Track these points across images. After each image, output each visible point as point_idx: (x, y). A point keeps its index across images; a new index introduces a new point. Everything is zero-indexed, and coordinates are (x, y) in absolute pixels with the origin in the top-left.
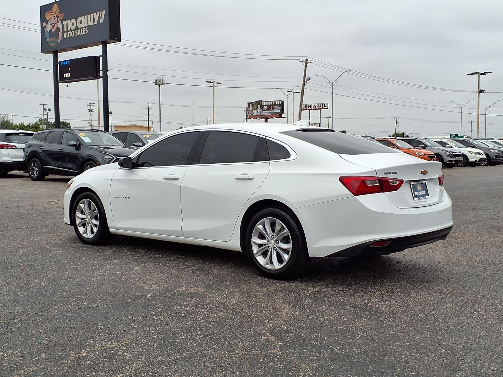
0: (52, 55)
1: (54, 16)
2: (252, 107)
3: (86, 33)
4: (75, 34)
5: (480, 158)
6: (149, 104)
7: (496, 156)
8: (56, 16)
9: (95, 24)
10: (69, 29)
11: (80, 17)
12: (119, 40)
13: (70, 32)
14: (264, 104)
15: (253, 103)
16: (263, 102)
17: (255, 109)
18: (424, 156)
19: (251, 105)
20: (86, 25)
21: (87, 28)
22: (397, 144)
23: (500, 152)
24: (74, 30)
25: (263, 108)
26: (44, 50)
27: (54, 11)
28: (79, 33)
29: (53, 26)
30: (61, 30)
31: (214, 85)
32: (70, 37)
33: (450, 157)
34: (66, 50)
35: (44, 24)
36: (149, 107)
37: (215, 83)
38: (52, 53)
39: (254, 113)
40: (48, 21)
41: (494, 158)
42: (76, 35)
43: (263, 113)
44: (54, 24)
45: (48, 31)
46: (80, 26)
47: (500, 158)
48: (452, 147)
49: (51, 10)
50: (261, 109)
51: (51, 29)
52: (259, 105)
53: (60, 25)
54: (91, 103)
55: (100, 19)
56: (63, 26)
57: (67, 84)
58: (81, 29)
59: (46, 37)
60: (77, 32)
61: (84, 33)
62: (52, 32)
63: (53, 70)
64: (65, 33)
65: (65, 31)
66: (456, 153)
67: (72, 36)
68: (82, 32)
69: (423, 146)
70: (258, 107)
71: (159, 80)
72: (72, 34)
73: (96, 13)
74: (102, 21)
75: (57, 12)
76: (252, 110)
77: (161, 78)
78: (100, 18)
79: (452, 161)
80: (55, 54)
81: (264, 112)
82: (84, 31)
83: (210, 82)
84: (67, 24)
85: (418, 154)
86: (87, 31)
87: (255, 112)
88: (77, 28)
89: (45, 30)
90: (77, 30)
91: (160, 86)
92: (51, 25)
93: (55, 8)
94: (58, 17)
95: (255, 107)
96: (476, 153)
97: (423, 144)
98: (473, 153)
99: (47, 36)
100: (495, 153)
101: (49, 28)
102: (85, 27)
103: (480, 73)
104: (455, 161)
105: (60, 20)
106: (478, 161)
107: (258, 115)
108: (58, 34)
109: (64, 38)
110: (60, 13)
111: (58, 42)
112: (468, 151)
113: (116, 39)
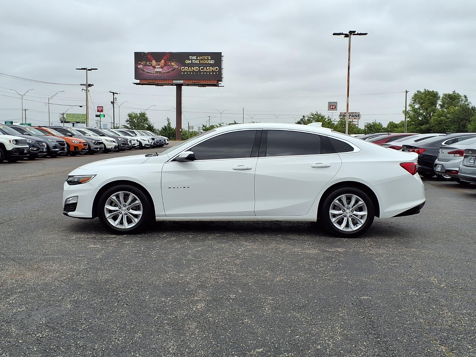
5: (115, 146)
7: (123, 144)
18: (80, 144)
22: (52, 132)
23: (125, 141)
33: (95, 145)
41: (122, 145)
47: (126, 145)
48: (90, 136)
66: (99, 141)
69: (70, 134)
79: (97, 148)
85: (74, 142)
96: (111, 141)
97: (70, 132)
98: (109, 141)
100: (121, 141)
103: (88, 69)
104: (100, 148)
106: (113, 148)
112: (105, 140)
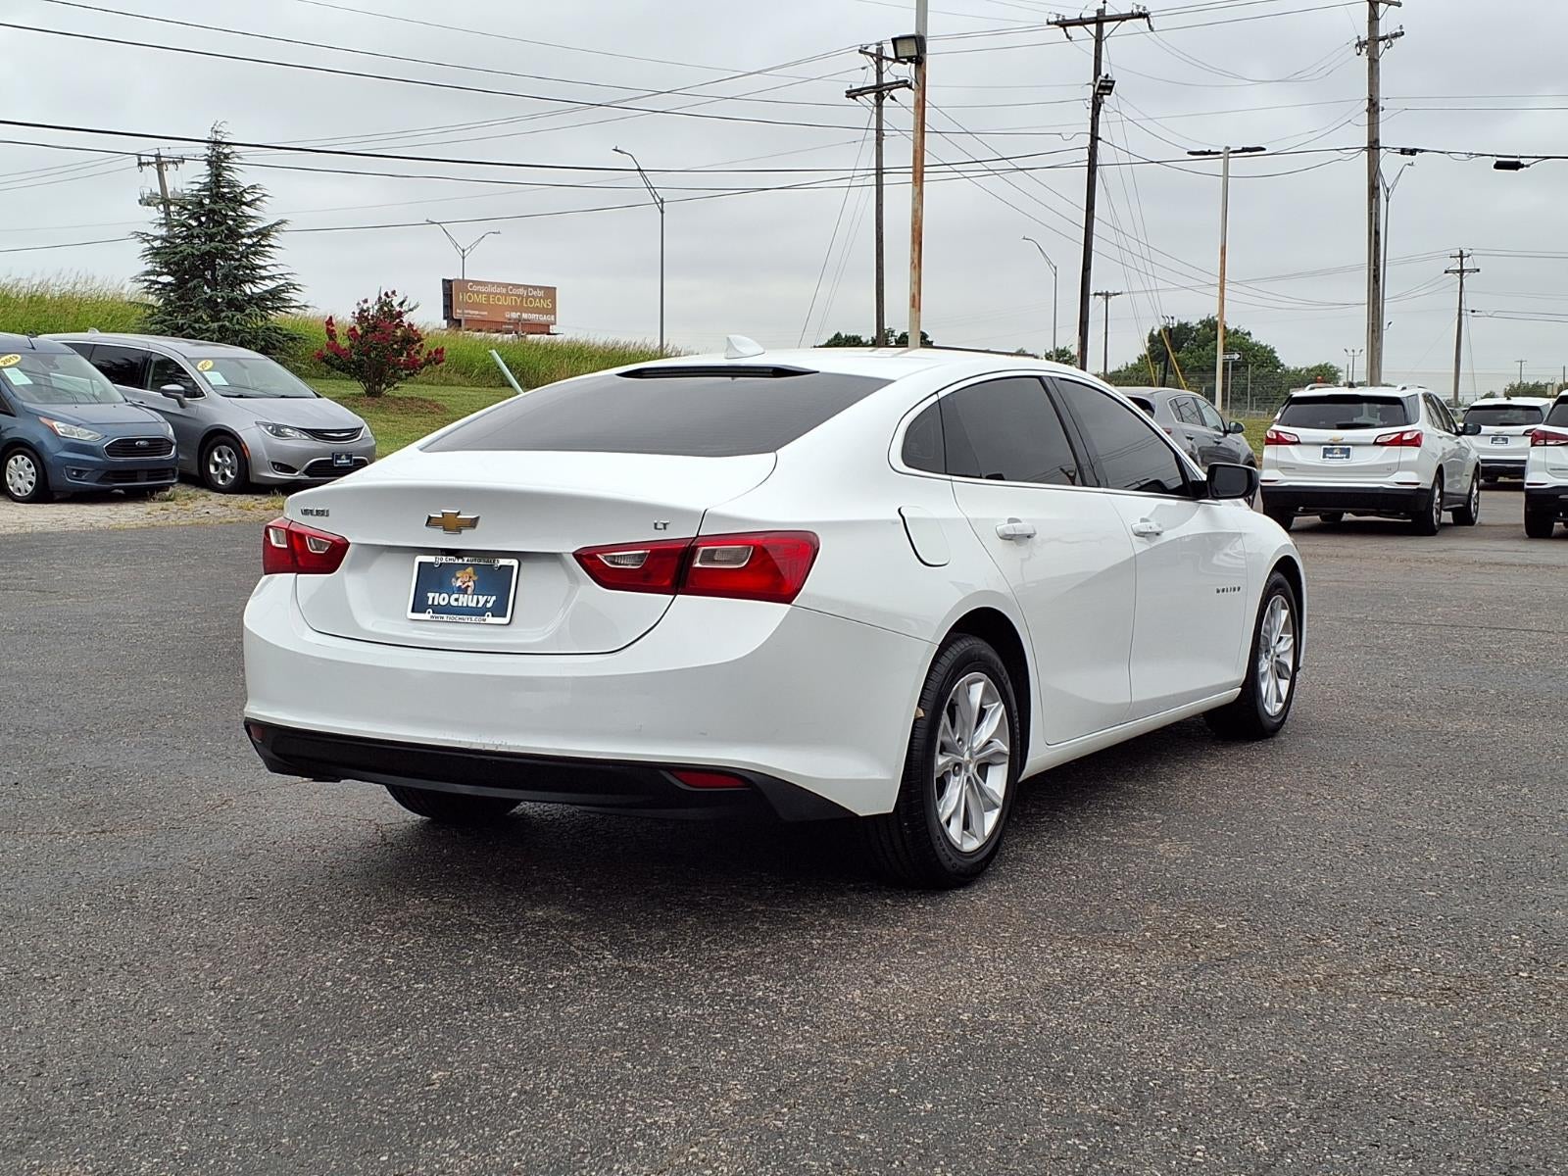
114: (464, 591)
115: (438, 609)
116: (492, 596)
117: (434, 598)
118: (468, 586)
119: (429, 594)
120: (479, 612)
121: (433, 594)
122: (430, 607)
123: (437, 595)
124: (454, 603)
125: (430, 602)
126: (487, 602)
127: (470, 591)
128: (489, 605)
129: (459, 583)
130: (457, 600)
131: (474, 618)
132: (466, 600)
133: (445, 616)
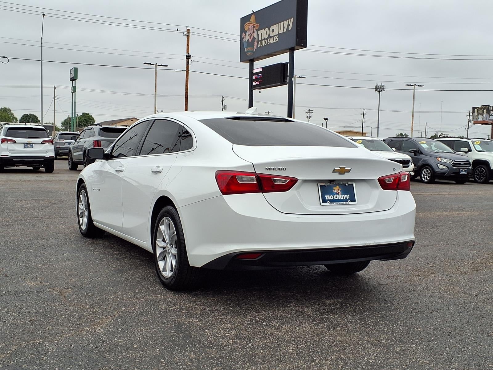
0: (249, 63)
1: (252, 27)
2: (477, 112)
3: (277, 41)
4: (268, 42)
6: (364, 110)
8: (252, 26)
9: (284, 31)
10: (263, 38)
11: (272, 26)
12: (305, 46)
13: (264, 41)
14: (491, 109)
15: (478, 107)
16: (490, 106)
17: (481, 114)
19: (476, 109)
20: (277, 34)
21: (277, 36)
24: (267, 39)
25: (490, 113)
26: (243, 59)
27: (252, 22)
28: (271, 41)
29: (250, 36)
30: (257, 40)
31: (414, 87)
32: (263, 45)
34: (260, 58)
35: (243, 35)
36: (364, 113)
37: (416, 86)
38: (249, 62)
39: (479, 119)
40: (247, 31)
42: (268, 44)
43: (489, 118)
44: (251, 34)
45: (246, 41)
46: (272, 34)
49: (249, 21)
50: (488, 114)
51: (248, 39)
52: (485, 110)
53: (256, 36)
54: (309, 110)
55: (289, 27)
56: (258, 35)
57: (259, 90)
58: (273, 38)
59: (244, 47)
60: (270, 40)
61: (275, 41)
62: (249, 42)
63: (249, 78)
64: (259, 42)
65: (259, 40)
67: (265, 45)
68: (274, 41)
70: (484, 112)
71: (379, 86)
72: (264, 43)
73: (285, 21)
74: (290, 28)
75: (254, 23)
76: (478, 115)
77: (381, 84)
78: (289, 25)
80: (251, 62)
81: (491, 117)
82: (275, 39)
83: (411, 85)
84: (261, 34)
86: (277, 39)
87: (480, 117)
88: (269, 37)
89: (244, 40)
90: (269, 39)
91: (380, 92)
92: (249, 35)
93: (253, 19)
94: (254, 27)
95: (481, 112)
99: (245, 45)
101: (247, 38)
102: (276, 35)
105: (256, 30)
107: (484, 120)
108: (254, 44)
109: (258, 47)
110: (256, 23)
111: (253, 51)
113: (302, 45)
114: (338, 194)
115: (331, 201)
116: (348, 195)
117: (328, 197)
118: (339, 192)
119: (326, 196)
120: (346, 200)
121: (327, 196)
122: (328, 200)
123: (329, 196)
124: (336, 199)
125: (327, 199)
126: (346, 197)
127: (340, 194)
128: (348, 198)
129: (335, 192)
130: (336, 197)
131: (344, 203)
132: (340, 197)
133: (334, 203)
